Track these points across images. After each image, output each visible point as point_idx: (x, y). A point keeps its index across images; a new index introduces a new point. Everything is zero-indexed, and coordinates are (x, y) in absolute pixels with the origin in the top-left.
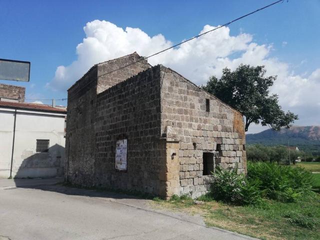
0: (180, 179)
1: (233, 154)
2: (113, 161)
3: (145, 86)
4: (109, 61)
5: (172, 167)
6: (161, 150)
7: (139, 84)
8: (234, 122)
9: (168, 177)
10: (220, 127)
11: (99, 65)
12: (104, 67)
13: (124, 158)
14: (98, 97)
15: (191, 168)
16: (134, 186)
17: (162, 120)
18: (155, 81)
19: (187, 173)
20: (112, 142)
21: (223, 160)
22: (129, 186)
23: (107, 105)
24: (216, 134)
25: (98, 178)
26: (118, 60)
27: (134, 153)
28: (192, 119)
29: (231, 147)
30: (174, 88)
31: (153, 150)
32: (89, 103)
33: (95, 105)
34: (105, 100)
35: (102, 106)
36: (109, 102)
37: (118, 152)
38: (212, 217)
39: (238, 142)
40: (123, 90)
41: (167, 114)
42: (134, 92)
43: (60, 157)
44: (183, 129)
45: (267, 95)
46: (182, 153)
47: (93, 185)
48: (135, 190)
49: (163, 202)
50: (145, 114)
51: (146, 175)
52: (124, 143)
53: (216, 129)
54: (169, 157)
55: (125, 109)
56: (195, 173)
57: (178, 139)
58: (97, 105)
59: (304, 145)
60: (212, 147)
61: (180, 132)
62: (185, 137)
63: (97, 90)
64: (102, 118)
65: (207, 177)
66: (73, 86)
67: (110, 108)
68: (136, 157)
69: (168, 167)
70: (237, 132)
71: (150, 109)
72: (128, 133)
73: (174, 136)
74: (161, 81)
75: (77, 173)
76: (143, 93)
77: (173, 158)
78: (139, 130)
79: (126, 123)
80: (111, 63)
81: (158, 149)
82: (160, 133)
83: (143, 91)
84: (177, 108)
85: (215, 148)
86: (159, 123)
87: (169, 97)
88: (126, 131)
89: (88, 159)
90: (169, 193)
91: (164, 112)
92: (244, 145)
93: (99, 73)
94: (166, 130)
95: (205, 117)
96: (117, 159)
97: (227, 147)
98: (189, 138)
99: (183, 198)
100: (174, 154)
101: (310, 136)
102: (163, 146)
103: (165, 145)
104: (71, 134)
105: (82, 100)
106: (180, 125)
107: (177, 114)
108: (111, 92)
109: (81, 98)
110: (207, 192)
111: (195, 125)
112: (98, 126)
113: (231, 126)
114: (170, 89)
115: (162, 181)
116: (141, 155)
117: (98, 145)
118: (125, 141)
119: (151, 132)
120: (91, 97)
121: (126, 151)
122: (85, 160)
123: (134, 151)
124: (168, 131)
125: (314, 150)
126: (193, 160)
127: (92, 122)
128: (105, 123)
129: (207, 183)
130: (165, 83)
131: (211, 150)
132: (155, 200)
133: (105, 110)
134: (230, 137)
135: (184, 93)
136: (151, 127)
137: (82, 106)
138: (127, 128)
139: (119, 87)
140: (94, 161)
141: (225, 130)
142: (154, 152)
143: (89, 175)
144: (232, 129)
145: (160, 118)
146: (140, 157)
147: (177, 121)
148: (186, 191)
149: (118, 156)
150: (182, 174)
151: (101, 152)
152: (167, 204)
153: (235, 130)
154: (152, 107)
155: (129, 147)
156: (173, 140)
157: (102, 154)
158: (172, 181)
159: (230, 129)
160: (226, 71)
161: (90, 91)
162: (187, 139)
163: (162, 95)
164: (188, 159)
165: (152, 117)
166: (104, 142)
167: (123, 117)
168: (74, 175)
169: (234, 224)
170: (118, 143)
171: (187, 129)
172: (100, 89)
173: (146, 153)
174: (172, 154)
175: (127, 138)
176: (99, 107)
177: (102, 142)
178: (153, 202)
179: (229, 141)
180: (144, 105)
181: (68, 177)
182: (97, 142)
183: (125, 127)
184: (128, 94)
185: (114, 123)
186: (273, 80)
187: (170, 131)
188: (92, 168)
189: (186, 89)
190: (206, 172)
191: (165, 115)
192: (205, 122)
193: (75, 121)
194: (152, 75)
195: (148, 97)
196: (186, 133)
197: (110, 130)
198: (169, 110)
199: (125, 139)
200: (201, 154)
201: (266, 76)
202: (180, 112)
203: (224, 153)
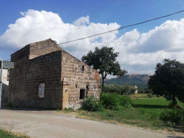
0: (69, 101)
1: (94, 89)
2: (37, 93)
3: (54, 59)
4: (36, 42)
5: (65, 96)
6: (60, 88)
7: (52, 57)
8: (95, 76)
9: (63, 100)
10: (88, 78)
11: (31, 45)
12: (33, 46)
13: (43, 92)
14: (29, 61)
15: (74, 96)
16: (47, 105)
17: (62, 75)
18: (59, 57)
19: (72, 98)
20: (37, 84)
21: (89, 92)
22: (45, 105)
23: (35, 65)
24: (86, 81)
25: (28, 102)
26: (41, 42)
27: (48, 90)
28: (75, 75)
29: (93, 87)
30: (68, 60)
31: (57, 88)
32: (24, 63)
33: (28, 65)
34: (34, 63)
35: (32, 66)
36: (36, 64)
37: (40, 89)
38: (79, 115)
39: (96, 84)
40: (43, 59)
41: (64, 72)
42: (49, 61)
43: (4, 92)
44: (71, 79)
45: (115, 61)
46: (70, 90)
47: (26, 106)
48: (48, 107)
49: (61, 111)
50: (54, 72)
51: (53, 100)
52: (43, 85)
53: (86, 79)
54: (64, 92)
55: (44, 69)
56: (76, 98)
57: (69, 84)
58: (29, 65)
59: (141, 84)
60: (84, 87)
61: (70, 80)
62: (72, 82)
63: (29, 57)
64: (31, 72)
65: (81, 100)
66: (15, 53)
67: (36, 67)
68: (49, 92)
69: (63, 96)
70: (96, 80)
71: (56, 69)
72: (45, 80)
73: (67, 82)
74: (62, 57)
75: (16, 100)
76: (53, 62)
77: (66, 92)
78: (51, 79)
79: (45, 75)
80: (37, 43)
81: (59, 88)
82: (60, 81)
83: (53, 61)
84: (69, 69)
85: (86, 87)
86: (60, 76)
87: (65, 65)
88: (45, 79)
89: (23, 92)
90: (64, 107)
91: (63, 71)
92: (99, 86)
93: (31, 49)
94: (63, 80)
95: (82, 74)
96: (39, 93)
97: (91, 87)
98: (74, 83)
99: (70, 109)
100: (66, 90)
101: (143, 80)
102: (62, 87)
103: (63, 86)
104: (13, 79)
105: (20, 62)
106: (70, 77)
107: (69, 72)
108: (37, 59)
109: (19, 60)
110: (81, 107)
111: (77, 77)
112: (29, 76)
113: (94, 77)
114: (66, 61)
115: (60, 102)
116: (52, 91)
117: (29, 85)
118: (44, 84)
119: (56, 80)
120: (26, 60)
121: (44, 89)
122: (21, 93)
123: (48, 89)
124: (64, 80)
125: (146, 87)
126: (75, 93)
127: (26, 73)
128: (33, 75)
129: (81, 103)
130: (64, 58)
131: (84, 88)
132: (57, 110)
133: (34, 68)
134: (93, 82)
135: (72, 63)
136: (56, 78)
137: (20, 65)
138: (45, 78)
139: (41, 57)
140: (27, 93)
141: (91, 79)
142: (57, 89)
143: (23, 101)
144: (94, 79)
145: (61, 74)
146: (51, 92)
147: (69, 76)
148: (72, 106)
149: (40, 91)
150: (70, 99)
151: (30, 89)
152: (62, 112)
153: (95, 79)
154: (57, 69)
155: (46, 87)
156: (66, 84)
157: (31, 90)
158: (65, 102)
159: (93, 78)
160: (97, 49)
161: (25, 57)
162: (73, 83)
163: (62, 64)
164: (73, 92)
165: (57, 73)
166: (32, 84)
167: (43, 72)
168: (14, 101)
169: (87, 117)
170: (40, 85)
171: (73, 79)
172: (31, 57)
173: (54, 90)
174: (65, 90)
175: (44, 82)
176: (30, 66)
177: (31, 84)
178: (56, 111)
179: (92, 84)
180: (54, 67)
181: (10, 102)
182: (29, 84)
183: (44, 77)
184: (46, 61)
185: (38, 75)
186: (117, 54)
187: (65, 80)
188: (25, 97)
189: (73, 61)
190: (81, 98)
191: (63, 73)
192: (82, 75)
193: (15, 72)
194: (58, 54)
195: (56, 64)
196: (73, 81)
197: (36, 78)
198: (65, 71)
199: (44, 83)
200: (79, 90)
201: (114, 52)
202: (70, 71)
203: (90, 89)
